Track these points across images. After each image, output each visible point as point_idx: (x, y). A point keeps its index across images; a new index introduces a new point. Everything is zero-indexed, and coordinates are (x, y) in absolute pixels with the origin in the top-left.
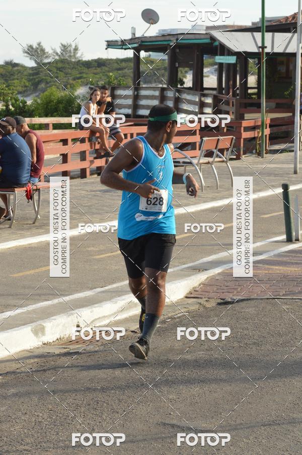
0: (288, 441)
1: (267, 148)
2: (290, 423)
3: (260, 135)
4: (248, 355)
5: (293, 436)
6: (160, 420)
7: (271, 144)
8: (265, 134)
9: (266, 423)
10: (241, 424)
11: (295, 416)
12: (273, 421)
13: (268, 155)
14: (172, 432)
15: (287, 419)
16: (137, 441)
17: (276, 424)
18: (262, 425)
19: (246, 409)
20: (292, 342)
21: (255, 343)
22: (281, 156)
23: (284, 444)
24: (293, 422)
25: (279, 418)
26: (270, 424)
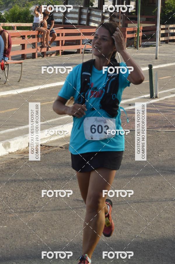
0: (148, 211)
1: (141, 44)
2: (150, 201)
3: (137, 36)
4: (127, 162)
5: (151, 209)
6: (75, 198)
7: (143, 42)
8: (139, 36)
9: (136, 201)
10: (122, 201)
11: (153, 197)
12: (140, 200)
13: (141, 48)
14: (82, 205)
15: (148, 199)
16: (62, 209)
17: (142, 202)
18: (134, 202)
20: (152, 155)
21: (130, 156)
22: (148, 49)
23: (146, 213)
24: (151, 201)
25: (143, 199)
26: (138, 202)
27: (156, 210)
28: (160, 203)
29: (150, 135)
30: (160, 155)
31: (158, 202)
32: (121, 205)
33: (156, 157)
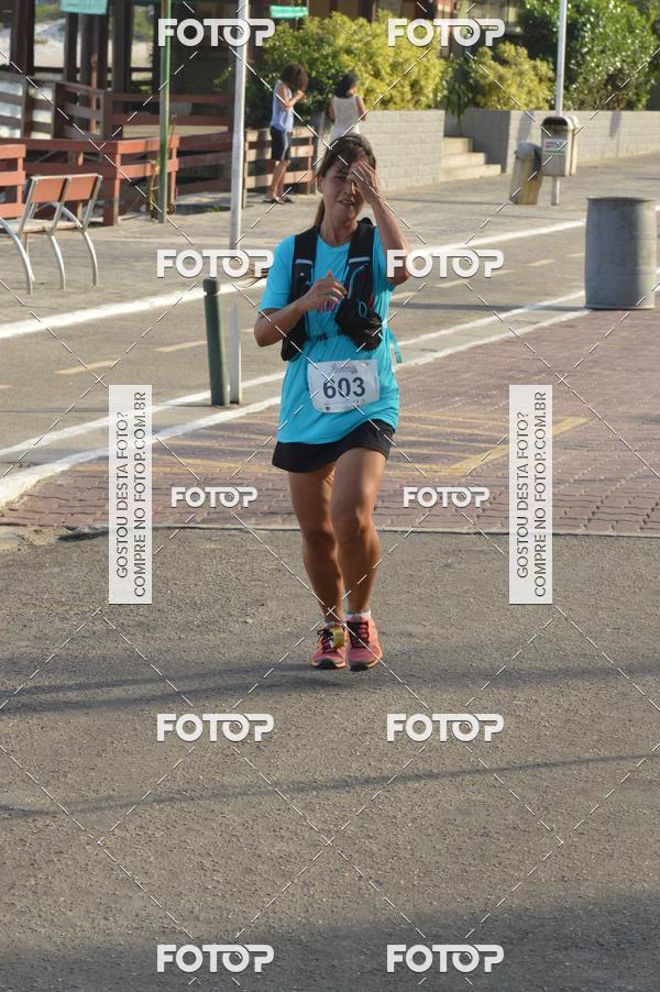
0: (211, 834)
1: (173, 201)
2: (216, 796)
3: (157, 169)
5: (221, 824)
7: (181, 193)
8: (167, 170)
9: (165, 794)
10: (110, 798)
11: (226, 780)
12: (179, 793)
13: (173, 216)
15: (210, 786)
17: (186, 799)
18: (155, 800)
19: (121, 764)
20: (221, 621)
21: (140, 624)
22: (201, 219)
23: (201, 841)
24: (221, 794)
25: (192, 786)
26: (173, 798)
27: (239, 828)
28: (255, 800)
29: (213, 546)
30: (250, 621)
31: (245, 798)
32: (106, 812)
33: (236, 627)
